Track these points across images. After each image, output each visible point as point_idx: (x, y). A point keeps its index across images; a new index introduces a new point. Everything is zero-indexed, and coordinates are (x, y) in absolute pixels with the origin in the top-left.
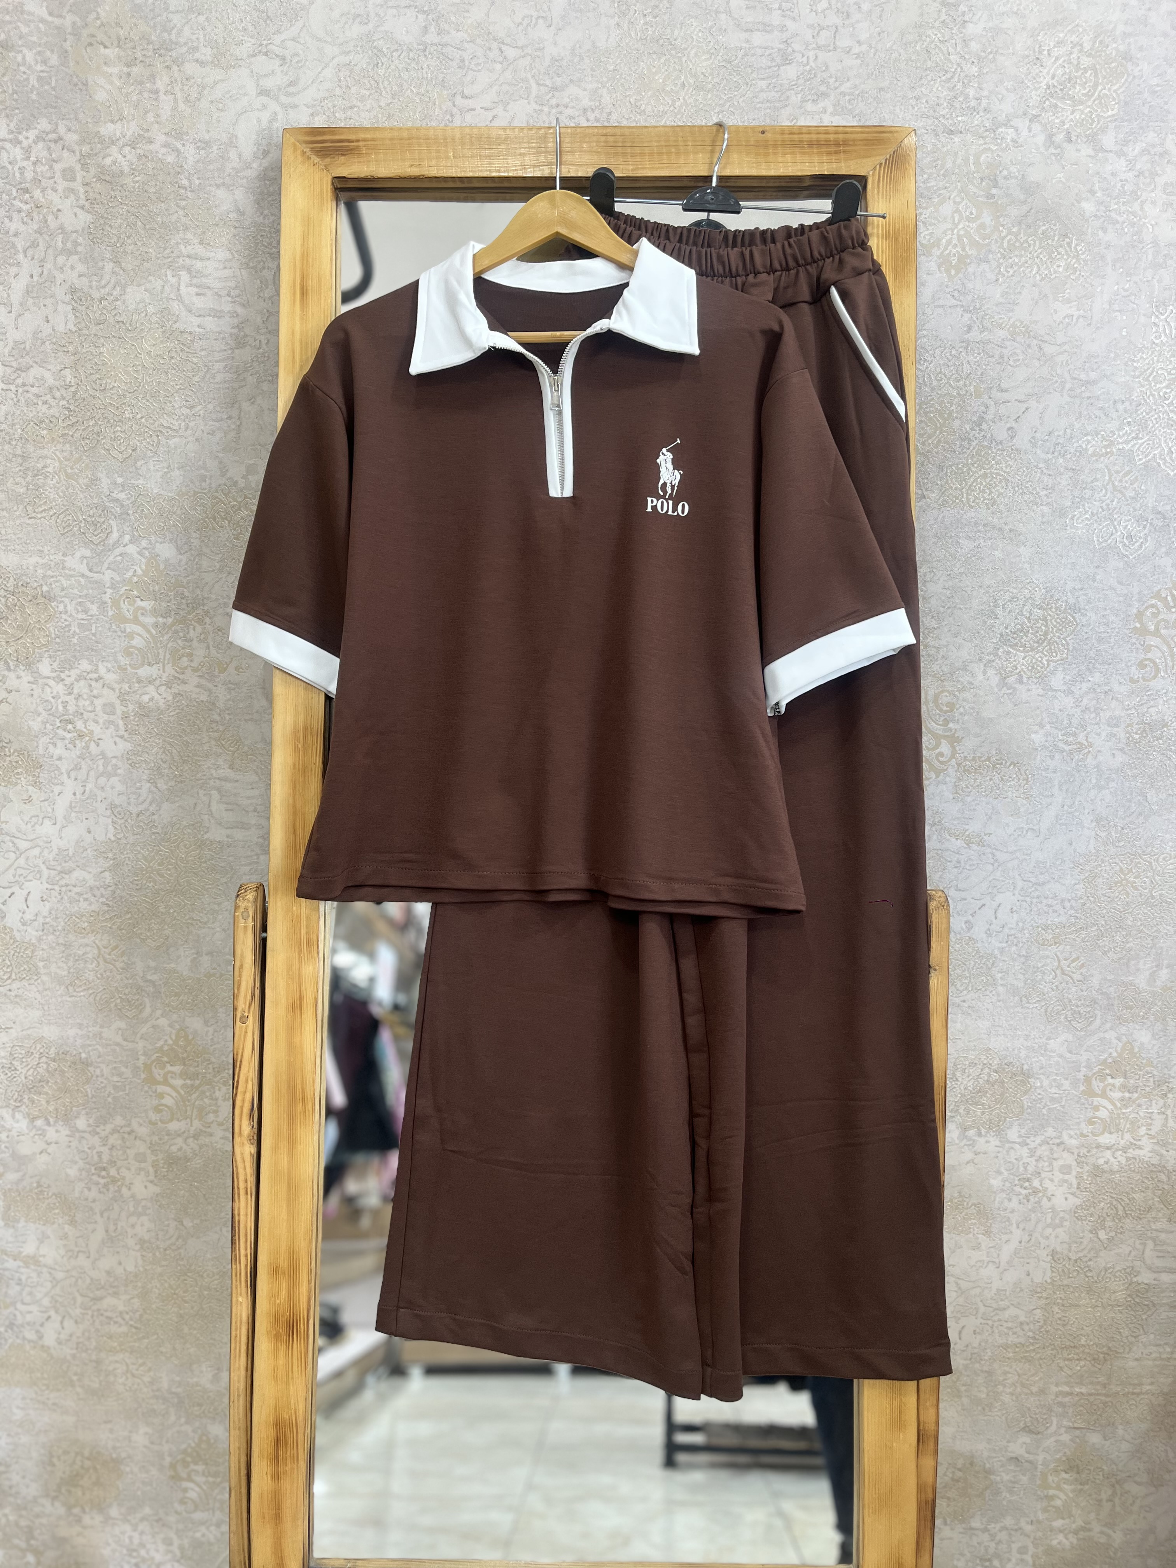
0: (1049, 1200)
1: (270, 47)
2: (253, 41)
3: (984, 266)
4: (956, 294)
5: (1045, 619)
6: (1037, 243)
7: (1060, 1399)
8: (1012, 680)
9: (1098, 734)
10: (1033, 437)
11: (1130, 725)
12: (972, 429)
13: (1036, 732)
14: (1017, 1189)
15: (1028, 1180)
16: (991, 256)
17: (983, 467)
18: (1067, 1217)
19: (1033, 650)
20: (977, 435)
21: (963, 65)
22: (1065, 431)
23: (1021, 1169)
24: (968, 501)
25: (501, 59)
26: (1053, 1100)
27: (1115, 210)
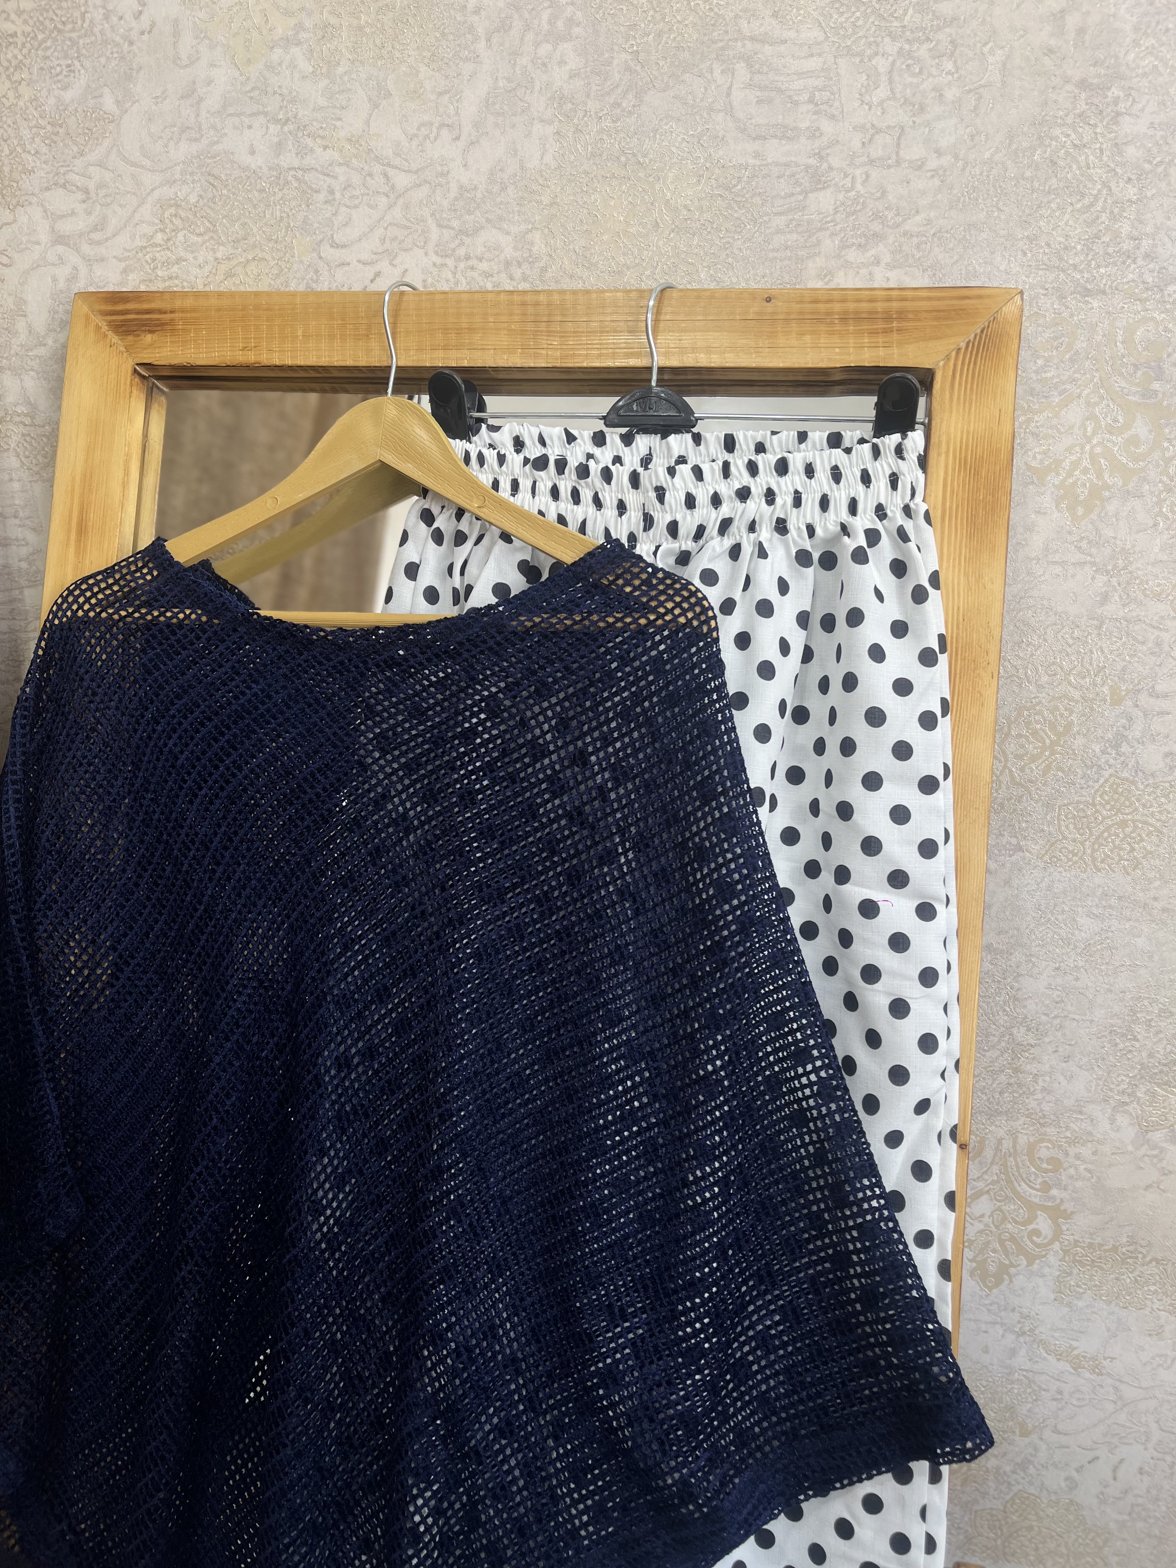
1: (70, 176)
12: (1103, 752)
20: (1112, 761)
21: (1113, 185)
24: (1094, 860)
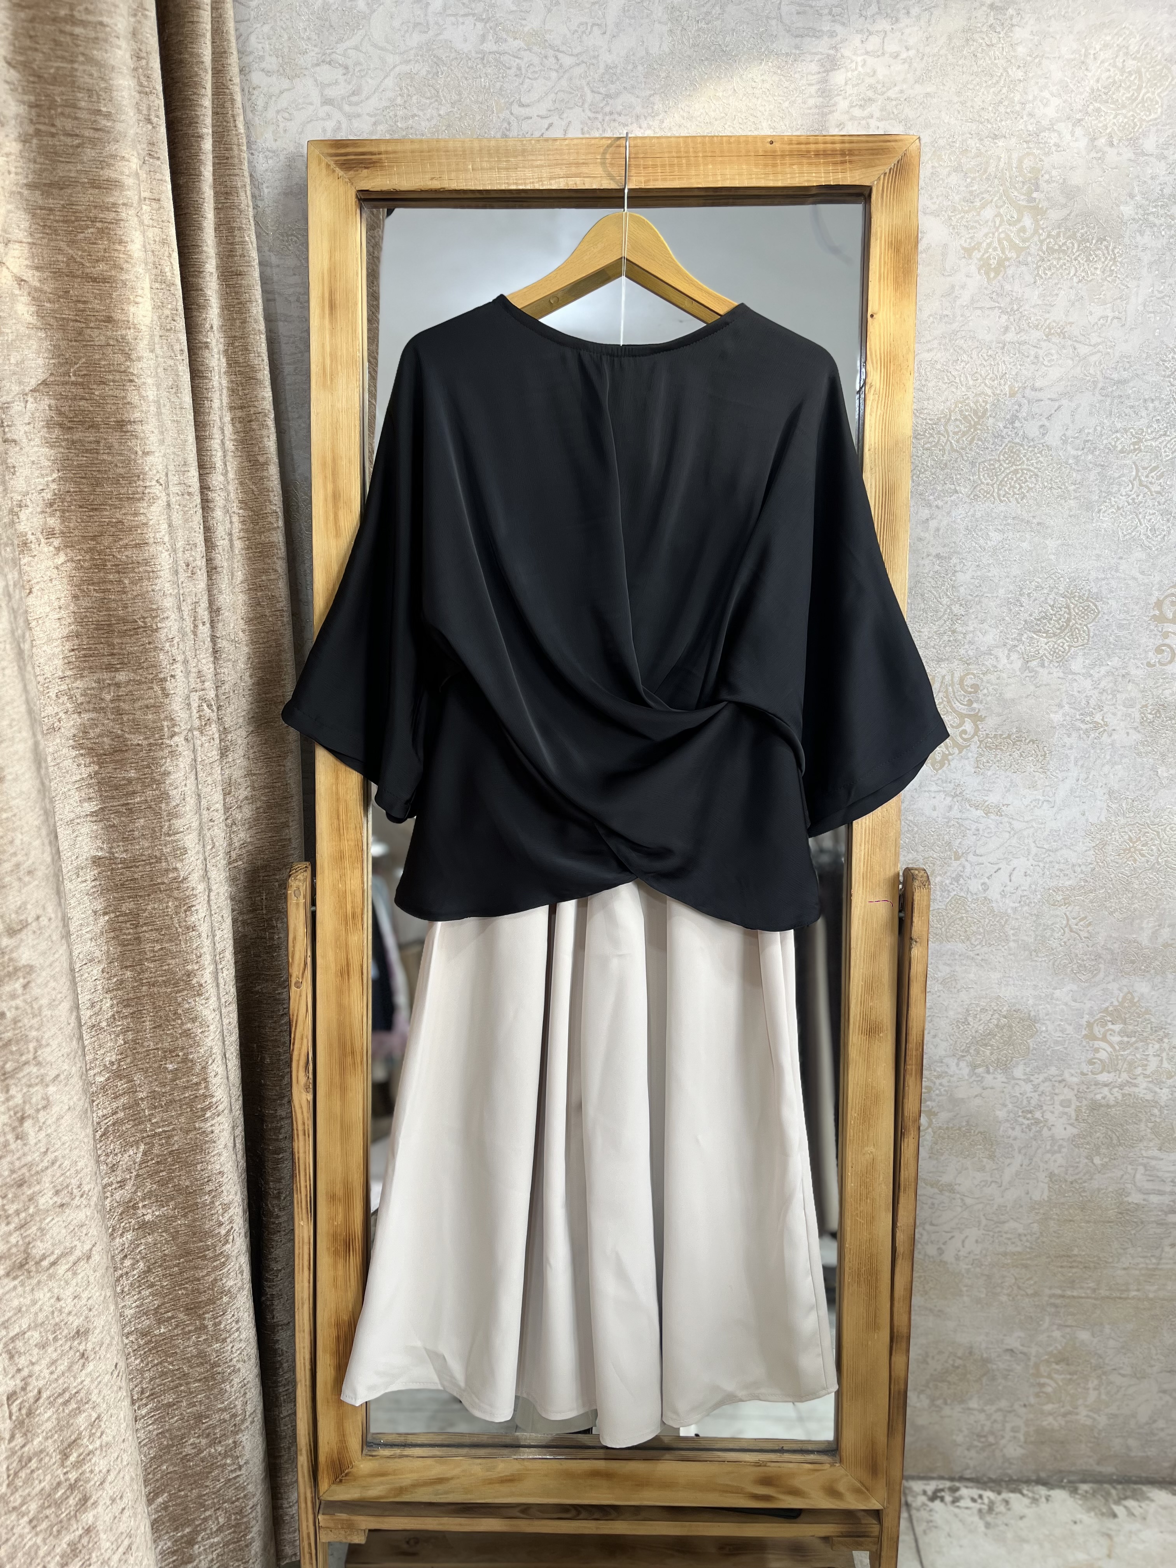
0: (1050, 1129)
1: (334, 56)
2: (316, 50)
3: (1024, 268)
4: (994, 296)
5: (1068, 607)
6: (1076, 245)
7: (1053, 1300)
8: (1034, 664)
9: (1114, 714)
10: (1064, 435)
11: (1146, 706)
12: (1005, 427)
13: (1056, 712)
14: (1020, 1119)
15: (1031, 1112)
16: (1030, 259)
17: (1014, 464)
18: (1065, 1144)
19: (1055, 635)
20: (1009, 433)
21: (1009, 70)
22: (1095, 429)
23: (1025, 1102)
24: (999, 495)
25: (557, 67)
26: (1057, 1043)
27: (1152, 213)
